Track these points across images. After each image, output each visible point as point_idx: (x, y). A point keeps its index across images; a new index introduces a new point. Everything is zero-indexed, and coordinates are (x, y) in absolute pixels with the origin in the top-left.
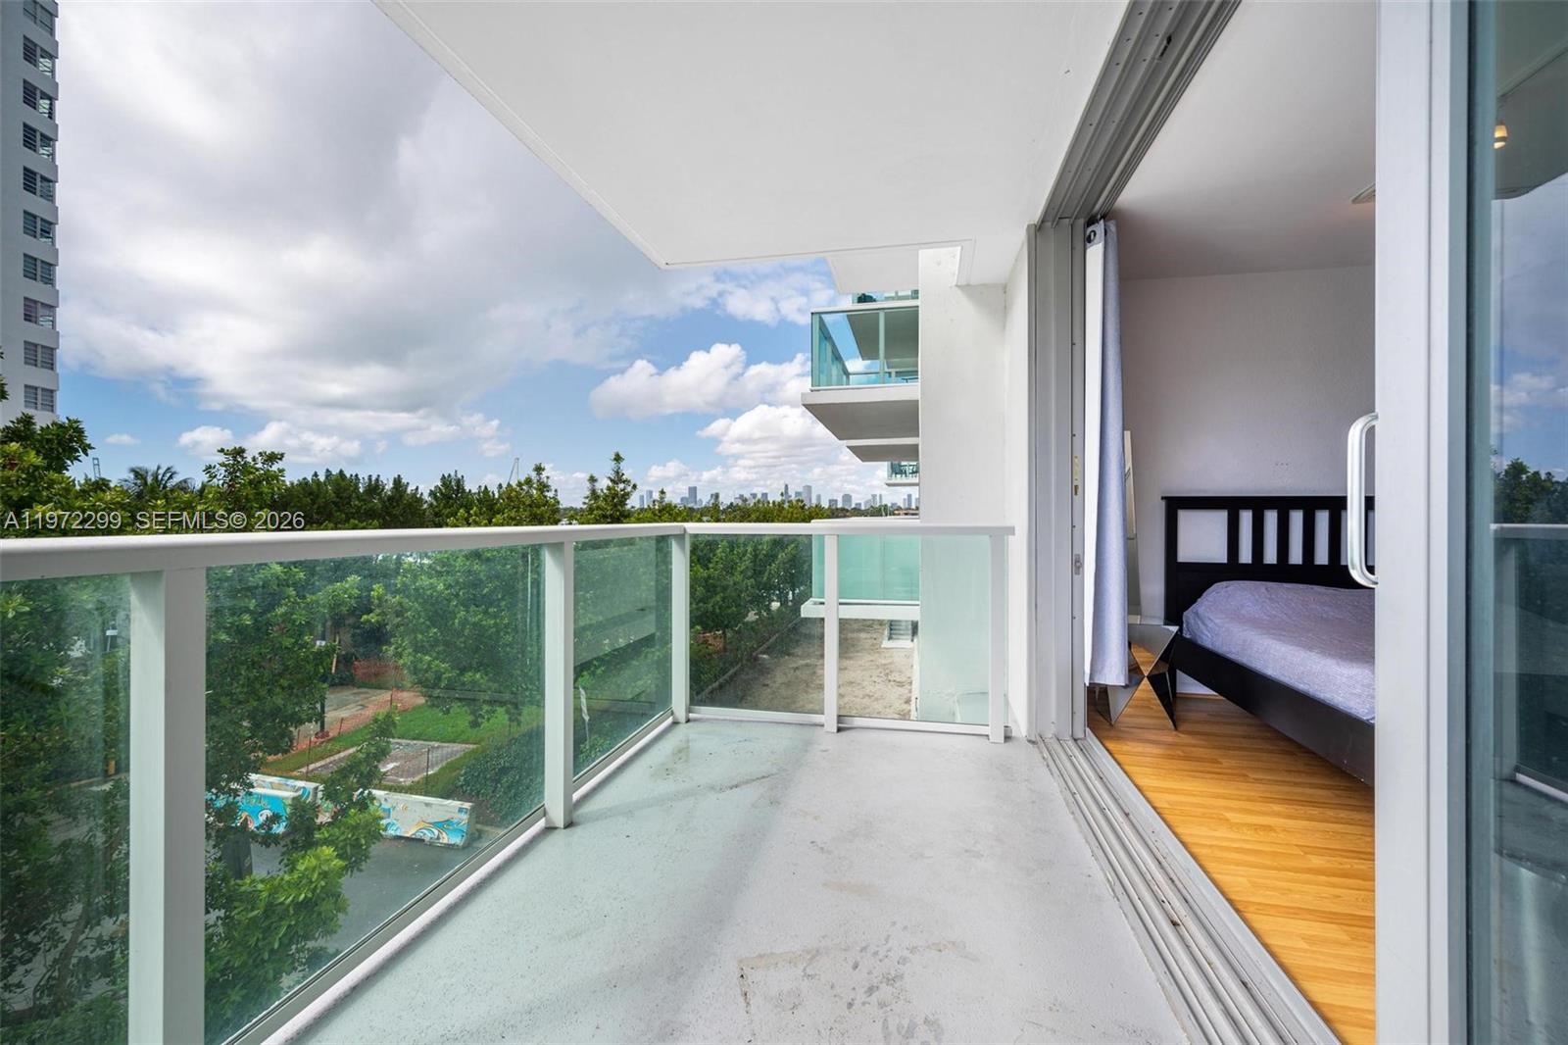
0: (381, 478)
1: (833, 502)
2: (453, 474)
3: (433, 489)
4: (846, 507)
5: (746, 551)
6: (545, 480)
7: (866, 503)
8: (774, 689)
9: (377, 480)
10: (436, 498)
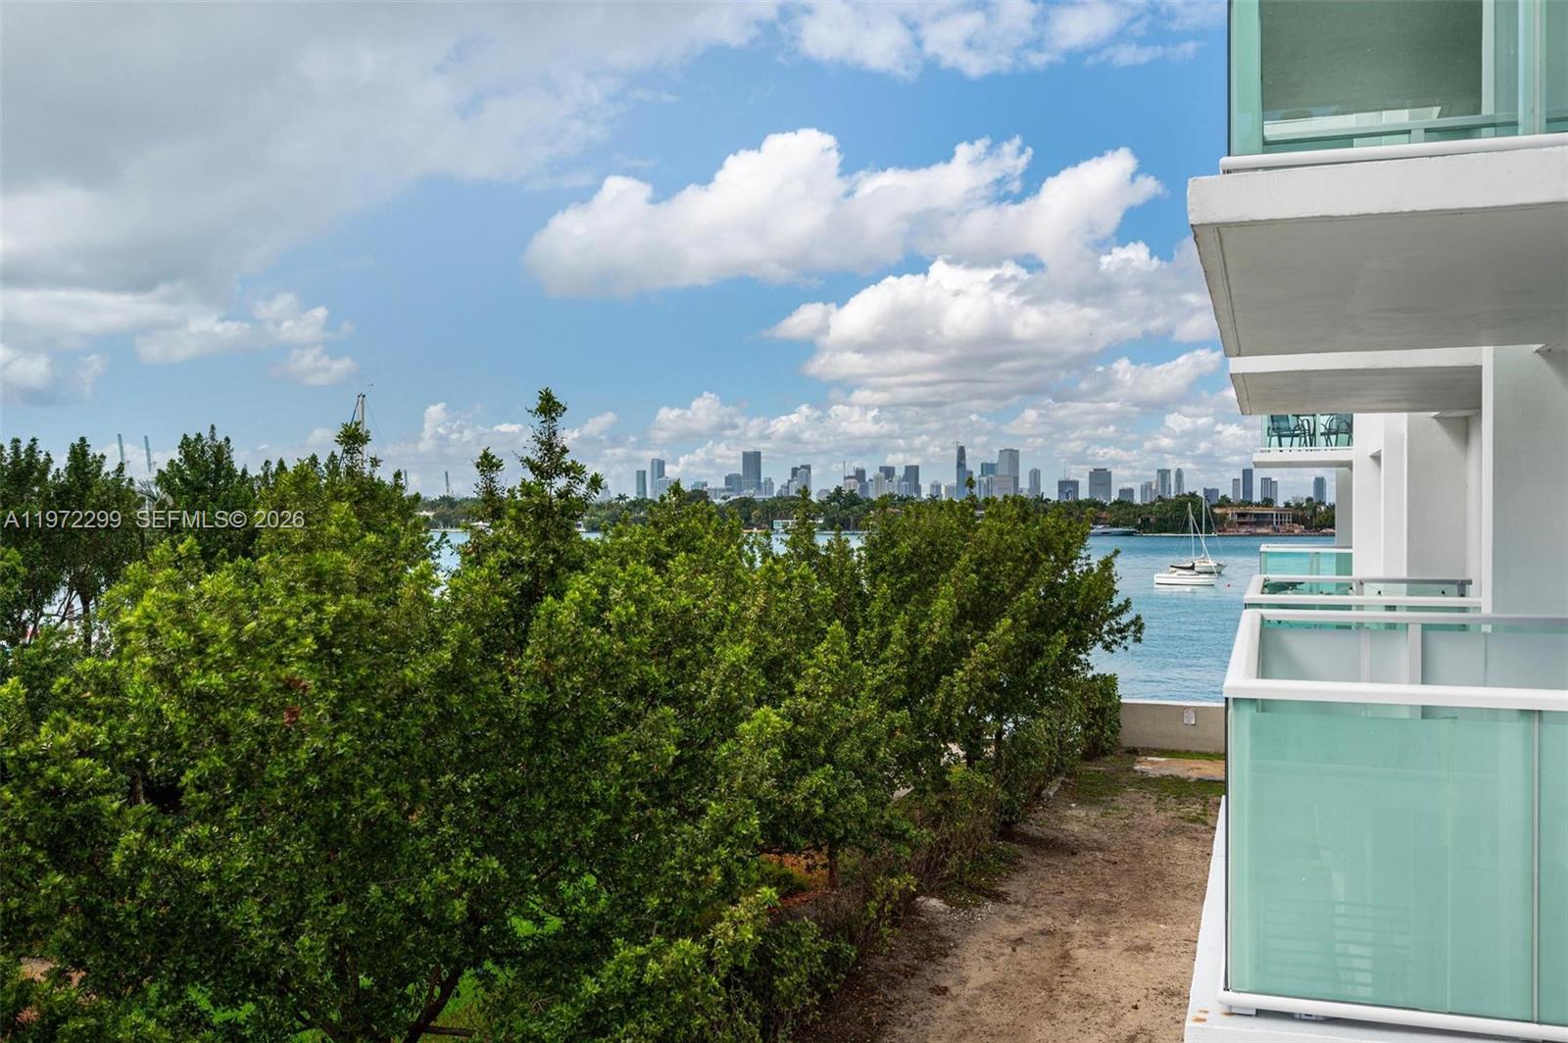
0: (41, 446)
1: (1067, 486)
2: (206, 435)
3: (165, 468)
4: (1100, 498)
5: (889, 635)
6: (367, 469)
7: (1146, 488)
8: (962, 1003)
9: (31, 449)
10: (169, 488)
